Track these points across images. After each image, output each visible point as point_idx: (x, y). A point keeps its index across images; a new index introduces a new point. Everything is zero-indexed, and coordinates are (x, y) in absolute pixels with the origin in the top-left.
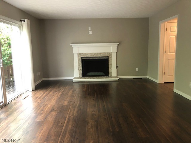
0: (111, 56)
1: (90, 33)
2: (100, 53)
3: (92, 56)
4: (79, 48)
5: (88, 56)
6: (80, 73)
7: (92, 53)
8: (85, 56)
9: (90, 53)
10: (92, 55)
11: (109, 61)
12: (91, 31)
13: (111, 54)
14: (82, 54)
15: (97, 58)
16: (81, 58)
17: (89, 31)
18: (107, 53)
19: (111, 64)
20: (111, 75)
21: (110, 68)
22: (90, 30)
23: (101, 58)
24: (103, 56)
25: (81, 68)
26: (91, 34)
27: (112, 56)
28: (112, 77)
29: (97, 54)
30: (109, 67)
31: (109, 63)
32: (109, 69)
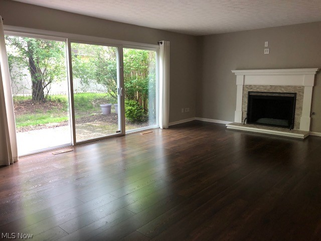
0: (301, 93)
1: (266, 52)
2: (280, 86)
3: (266, 91)
4: (246, 77)
5: (259, 90)
6: (244, 116)
7: (267, 86)
8: (255, 90)
9: (263, 86)
10: (265, 89)
11: (297, 102)
12: (268, 50)
13: (302, 89)
14: (250, 86)
15: (274, 95)
16: (247, 93)
17: (265, 50)
18: (295, 87)
19: (301, 108)
20: (299, 128)
21: (298, 115)
22: (266, 48)
23: (282, 95)
24: (285, 92)
25: (246, 109)
26: (268, 53)
27: (303, 93)
28: (298, 132)
29: (276, 87)
30: (297, 112)
31: (297, 106)
32: (296, 116)
